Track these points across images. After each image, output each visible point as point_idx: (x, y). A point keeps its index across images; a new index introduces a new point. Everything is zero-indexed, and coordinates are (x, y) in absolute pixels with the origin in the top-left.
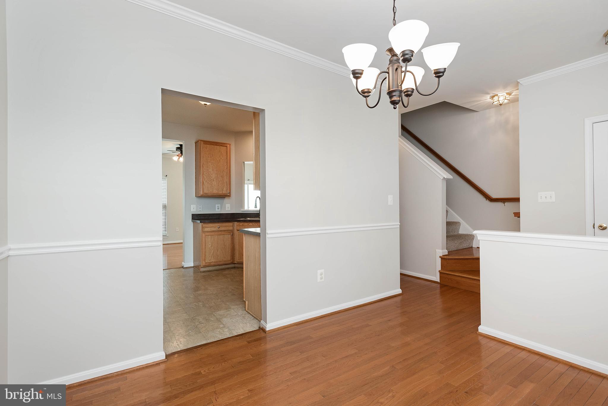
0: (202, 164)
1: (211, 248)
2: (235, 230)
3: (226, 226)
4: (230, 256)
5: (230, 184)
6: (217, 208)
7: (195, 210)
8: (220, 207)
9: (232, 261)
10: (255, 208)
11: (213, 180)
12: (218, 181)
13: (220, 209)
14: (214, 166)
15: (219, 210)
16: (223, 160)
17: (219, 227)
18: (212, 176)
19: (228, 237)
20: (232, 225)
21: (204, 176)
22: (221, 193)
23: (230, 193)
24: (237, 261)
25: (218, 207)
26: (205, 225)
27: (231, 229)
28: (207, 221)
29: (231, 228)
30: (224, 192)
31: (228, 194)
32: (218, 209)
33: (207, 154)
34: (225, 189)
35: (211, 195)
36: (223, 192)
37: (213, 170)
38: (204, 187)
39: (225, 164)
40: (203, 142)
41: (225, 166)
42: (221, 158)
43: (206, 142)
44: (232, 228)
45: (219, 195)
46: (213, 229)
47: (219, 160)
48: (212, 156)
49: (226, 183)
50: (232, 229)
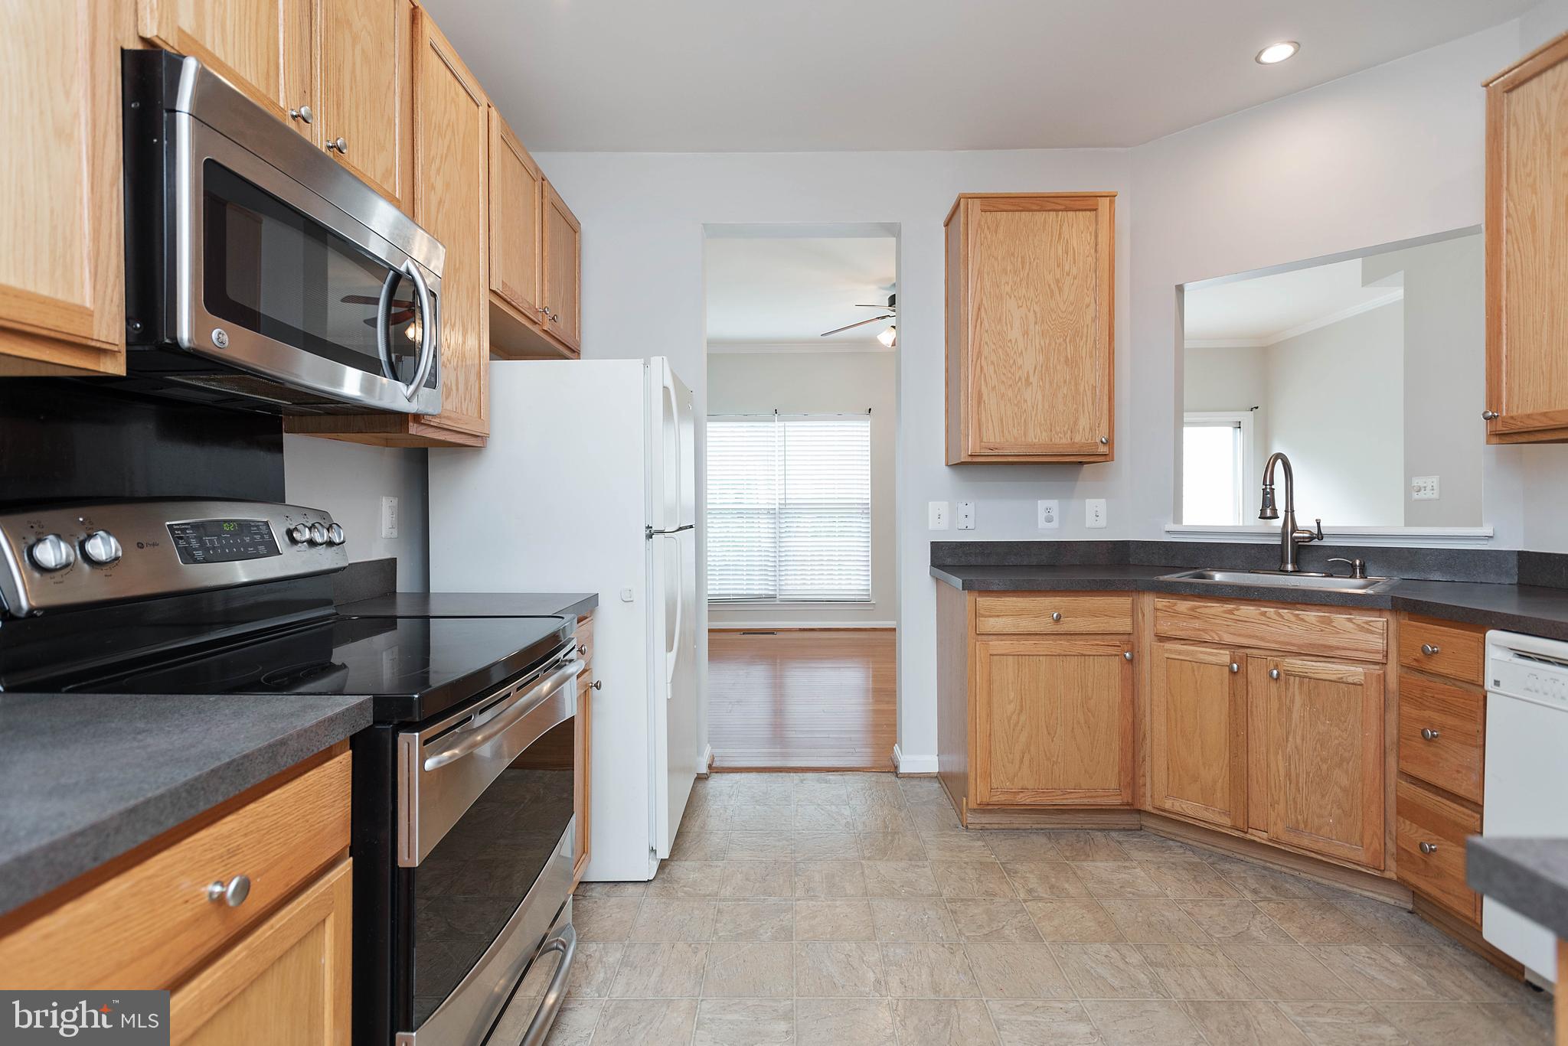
0: (976, 307)
1: (1015, 717)
2: (1147, 639)
3: (1094, 614)
4: (1116, 769)
5: (1111, 398)
6: (1042, 515)
7: (944, 524)
8: (1055, 514)
9: (1126, 797)
10: (1263, 517)
11: (1028, 383)
12: (1051, 383)
13: (1056, 519)
14: (1031, 315)
15: (1055, 524)
16: (1075, 278)
17: (1059, 617)
18: (1020, 361)
19: (1105, 672)
20: (1130, 606)
21: (984, 364)
22: (1064, 441)
23: (1109, 443)
24: (1157, 804)
25: (1048, 510)
26: (985, 602)
27: (1121, 629)
28: (996, 581)
29: (1124, 624)
30: (1084, 434)
31: (1103, 449)
32: (1049, 520)
33: (996, 259)
34: (1084, 422)
35: (1016, 452)
36: (1077, 439)
37: (1026, 333)
38: (983, 419)
39: (1087, 300)
40: (978, 202)
41: (1088, 306)
42: (1067, 268)
43: (993, 203)
44: (1129, 621)
45: (1055, 451)
46: (1027, 624)
47: (1058, 281)
48: (1023, 263)
49: (1089, 393)
50: (1129, 629)
